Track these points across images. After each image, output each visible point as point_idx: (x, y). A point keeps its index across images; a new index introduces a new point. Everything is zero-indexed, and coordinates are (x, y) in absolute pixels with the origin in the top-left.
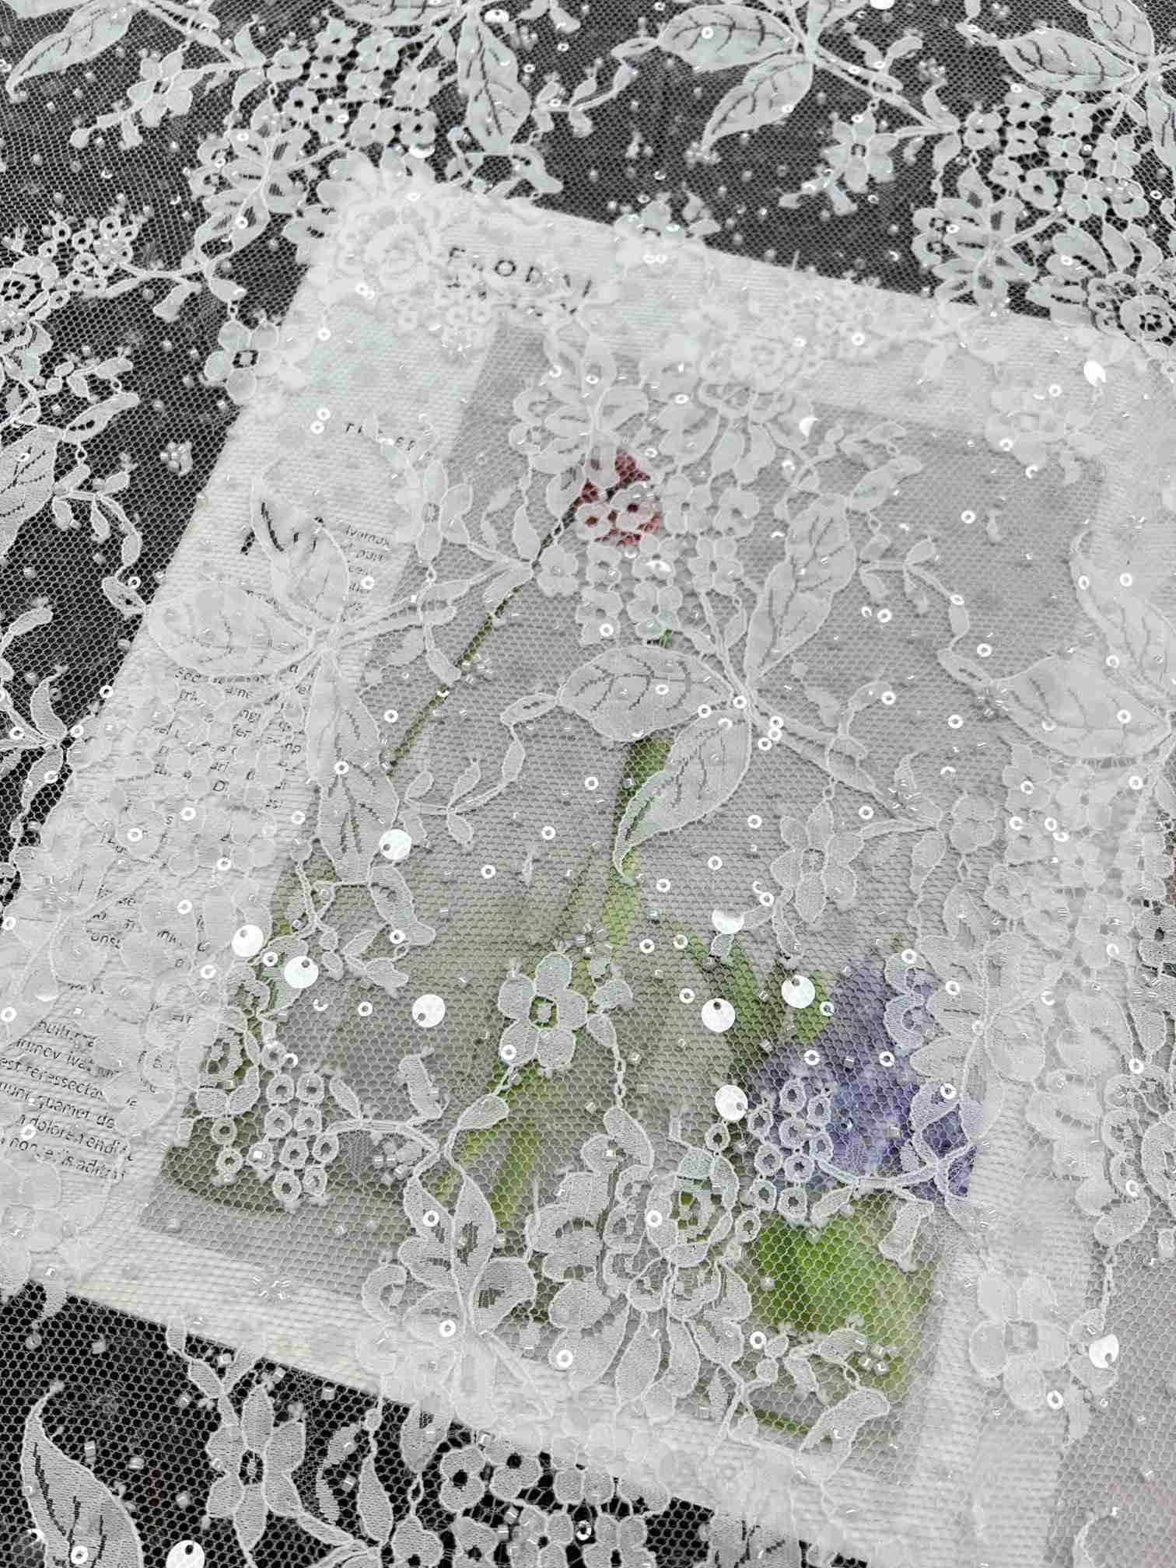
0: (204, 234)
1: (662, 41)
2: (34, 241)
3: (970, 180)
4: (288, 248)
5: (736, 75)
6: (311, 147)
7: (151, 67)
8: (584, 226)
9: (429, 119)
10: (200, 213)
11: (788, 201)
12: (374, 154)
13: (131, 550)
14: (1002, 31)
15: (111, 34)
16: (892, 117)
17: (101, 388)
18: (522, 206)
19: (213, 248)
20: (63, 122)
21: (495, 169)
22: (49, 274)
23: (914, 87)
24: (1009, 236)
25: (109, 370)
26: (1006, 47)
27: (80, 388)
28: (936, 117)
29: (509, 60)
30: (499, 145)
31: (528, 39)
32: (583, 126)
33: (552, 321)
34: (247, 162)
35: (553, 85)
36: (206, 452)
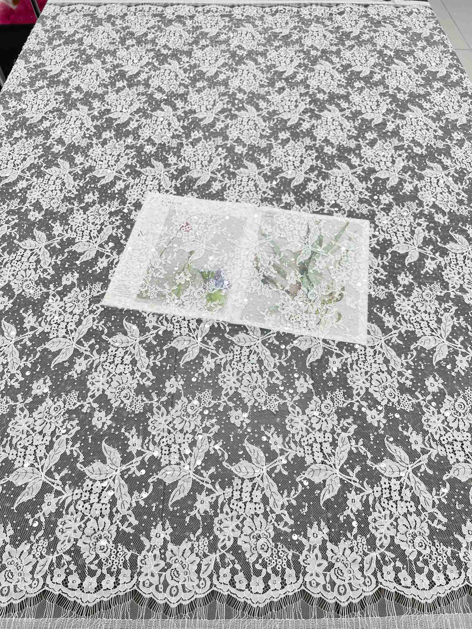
0: (128, 202)
1: (189, 174)
2: (105, 205)
3: (231, 188)
4: (140, 203)
5: (199, 178)
6: (142, 190)
7: (118, 182)
8: (180, 197)
9: (158, 186)
10: (127, 199)
11: (207, 192)
12: (151, 191)
13: (124, 237)
14: (236, 169)
15: (111, 179)
16: (221, 181)
17: (117, 220)
18: (171, 195)
19: (129, 203)
20: (107, 190)
21: (167, 191)
22: (108, 208)
23: (224, 177)
24: (237, 194)
25: (118, 218)
26: (236, 171)
27: (114, 220)
28: (227, 181)
29: (168, 178)
30: (167, 188)
31: (170, 175)
32: (179, 185)
33: (176, 209)
34: (133, 193)
35: (174, 181)
36: (132, 226)
